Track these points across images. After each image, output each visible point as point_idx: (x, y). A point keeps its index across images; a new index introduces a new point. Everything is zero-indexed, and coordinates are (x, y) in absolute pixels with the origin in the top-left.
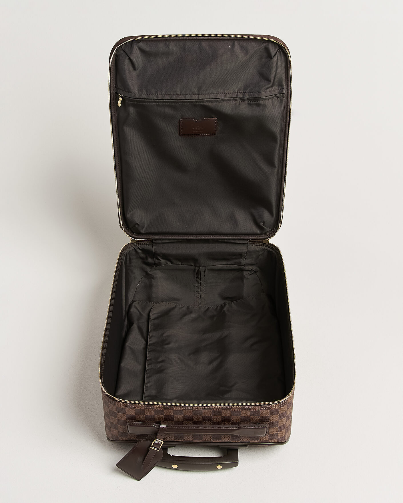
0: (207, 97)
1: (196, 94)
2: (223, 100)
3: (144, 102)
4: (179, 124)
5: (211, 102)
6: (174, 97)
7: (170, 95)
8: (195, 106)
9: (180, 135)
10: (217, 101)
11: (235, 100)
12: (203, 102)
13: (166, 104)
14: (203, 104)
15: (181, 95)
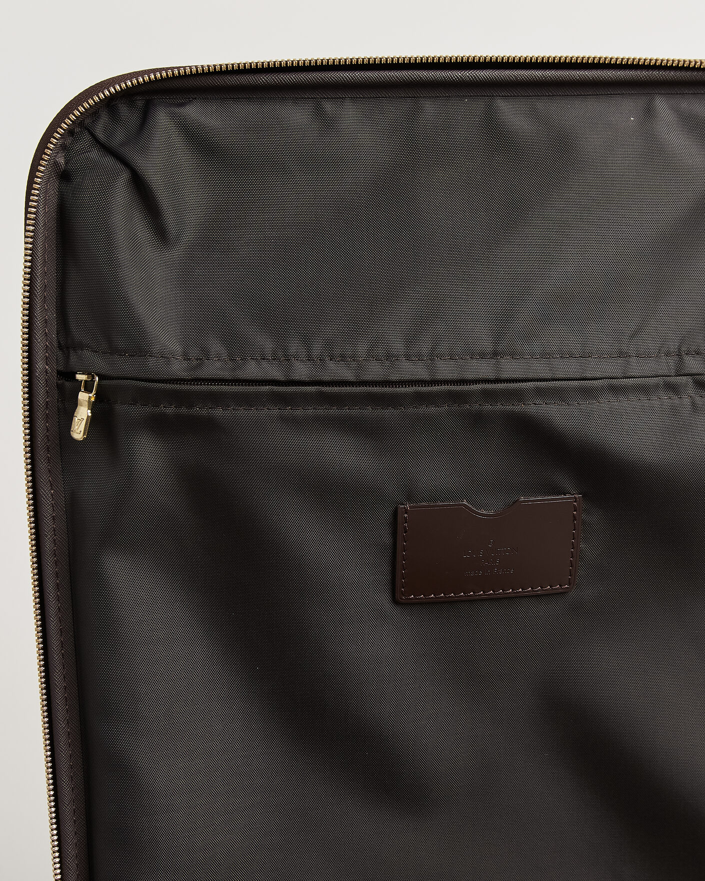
0: (539, 369)
1: (482, 355)
2: (616, 390)
3: (216, 399)
4: (394, 534)
5: (560, 395)
6: (375, 371)
7: (354, 358)
8: (478, 421)
9: (395, 601)
10: (588, 393)
11: (672, 388)
12: (517, 396)
13: (334, 411)
14: (519, 408)
15: (408, 357)
